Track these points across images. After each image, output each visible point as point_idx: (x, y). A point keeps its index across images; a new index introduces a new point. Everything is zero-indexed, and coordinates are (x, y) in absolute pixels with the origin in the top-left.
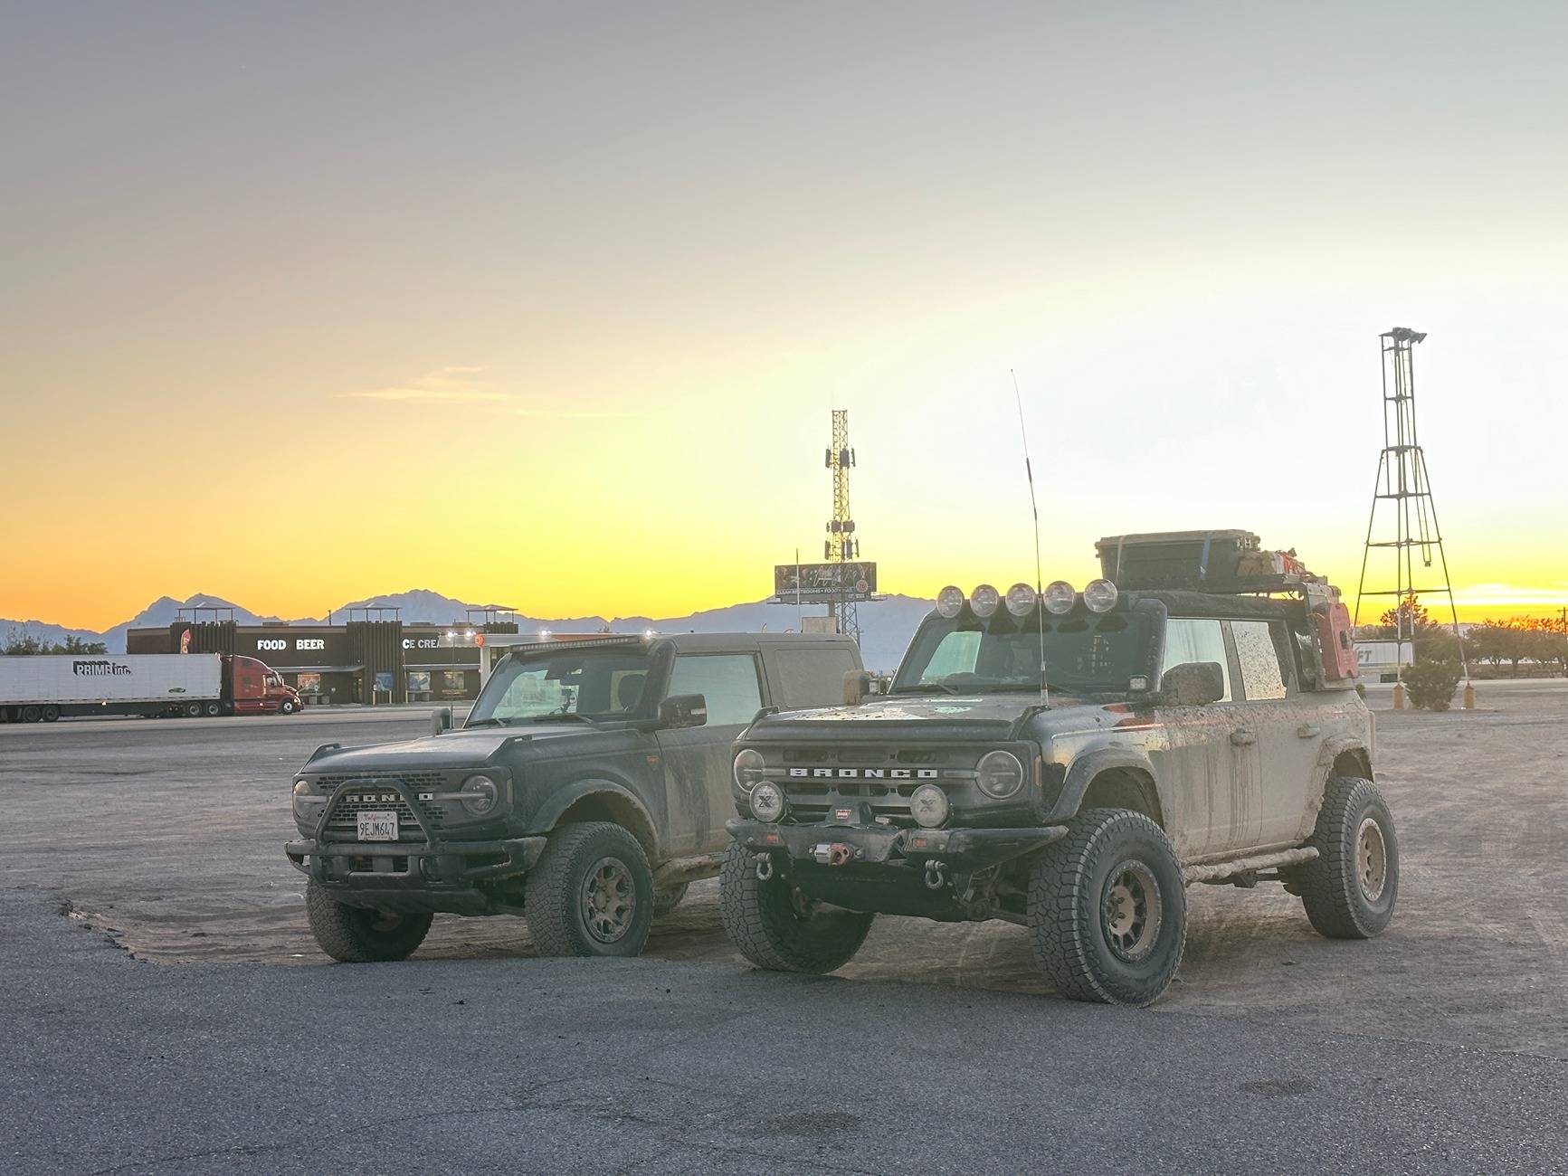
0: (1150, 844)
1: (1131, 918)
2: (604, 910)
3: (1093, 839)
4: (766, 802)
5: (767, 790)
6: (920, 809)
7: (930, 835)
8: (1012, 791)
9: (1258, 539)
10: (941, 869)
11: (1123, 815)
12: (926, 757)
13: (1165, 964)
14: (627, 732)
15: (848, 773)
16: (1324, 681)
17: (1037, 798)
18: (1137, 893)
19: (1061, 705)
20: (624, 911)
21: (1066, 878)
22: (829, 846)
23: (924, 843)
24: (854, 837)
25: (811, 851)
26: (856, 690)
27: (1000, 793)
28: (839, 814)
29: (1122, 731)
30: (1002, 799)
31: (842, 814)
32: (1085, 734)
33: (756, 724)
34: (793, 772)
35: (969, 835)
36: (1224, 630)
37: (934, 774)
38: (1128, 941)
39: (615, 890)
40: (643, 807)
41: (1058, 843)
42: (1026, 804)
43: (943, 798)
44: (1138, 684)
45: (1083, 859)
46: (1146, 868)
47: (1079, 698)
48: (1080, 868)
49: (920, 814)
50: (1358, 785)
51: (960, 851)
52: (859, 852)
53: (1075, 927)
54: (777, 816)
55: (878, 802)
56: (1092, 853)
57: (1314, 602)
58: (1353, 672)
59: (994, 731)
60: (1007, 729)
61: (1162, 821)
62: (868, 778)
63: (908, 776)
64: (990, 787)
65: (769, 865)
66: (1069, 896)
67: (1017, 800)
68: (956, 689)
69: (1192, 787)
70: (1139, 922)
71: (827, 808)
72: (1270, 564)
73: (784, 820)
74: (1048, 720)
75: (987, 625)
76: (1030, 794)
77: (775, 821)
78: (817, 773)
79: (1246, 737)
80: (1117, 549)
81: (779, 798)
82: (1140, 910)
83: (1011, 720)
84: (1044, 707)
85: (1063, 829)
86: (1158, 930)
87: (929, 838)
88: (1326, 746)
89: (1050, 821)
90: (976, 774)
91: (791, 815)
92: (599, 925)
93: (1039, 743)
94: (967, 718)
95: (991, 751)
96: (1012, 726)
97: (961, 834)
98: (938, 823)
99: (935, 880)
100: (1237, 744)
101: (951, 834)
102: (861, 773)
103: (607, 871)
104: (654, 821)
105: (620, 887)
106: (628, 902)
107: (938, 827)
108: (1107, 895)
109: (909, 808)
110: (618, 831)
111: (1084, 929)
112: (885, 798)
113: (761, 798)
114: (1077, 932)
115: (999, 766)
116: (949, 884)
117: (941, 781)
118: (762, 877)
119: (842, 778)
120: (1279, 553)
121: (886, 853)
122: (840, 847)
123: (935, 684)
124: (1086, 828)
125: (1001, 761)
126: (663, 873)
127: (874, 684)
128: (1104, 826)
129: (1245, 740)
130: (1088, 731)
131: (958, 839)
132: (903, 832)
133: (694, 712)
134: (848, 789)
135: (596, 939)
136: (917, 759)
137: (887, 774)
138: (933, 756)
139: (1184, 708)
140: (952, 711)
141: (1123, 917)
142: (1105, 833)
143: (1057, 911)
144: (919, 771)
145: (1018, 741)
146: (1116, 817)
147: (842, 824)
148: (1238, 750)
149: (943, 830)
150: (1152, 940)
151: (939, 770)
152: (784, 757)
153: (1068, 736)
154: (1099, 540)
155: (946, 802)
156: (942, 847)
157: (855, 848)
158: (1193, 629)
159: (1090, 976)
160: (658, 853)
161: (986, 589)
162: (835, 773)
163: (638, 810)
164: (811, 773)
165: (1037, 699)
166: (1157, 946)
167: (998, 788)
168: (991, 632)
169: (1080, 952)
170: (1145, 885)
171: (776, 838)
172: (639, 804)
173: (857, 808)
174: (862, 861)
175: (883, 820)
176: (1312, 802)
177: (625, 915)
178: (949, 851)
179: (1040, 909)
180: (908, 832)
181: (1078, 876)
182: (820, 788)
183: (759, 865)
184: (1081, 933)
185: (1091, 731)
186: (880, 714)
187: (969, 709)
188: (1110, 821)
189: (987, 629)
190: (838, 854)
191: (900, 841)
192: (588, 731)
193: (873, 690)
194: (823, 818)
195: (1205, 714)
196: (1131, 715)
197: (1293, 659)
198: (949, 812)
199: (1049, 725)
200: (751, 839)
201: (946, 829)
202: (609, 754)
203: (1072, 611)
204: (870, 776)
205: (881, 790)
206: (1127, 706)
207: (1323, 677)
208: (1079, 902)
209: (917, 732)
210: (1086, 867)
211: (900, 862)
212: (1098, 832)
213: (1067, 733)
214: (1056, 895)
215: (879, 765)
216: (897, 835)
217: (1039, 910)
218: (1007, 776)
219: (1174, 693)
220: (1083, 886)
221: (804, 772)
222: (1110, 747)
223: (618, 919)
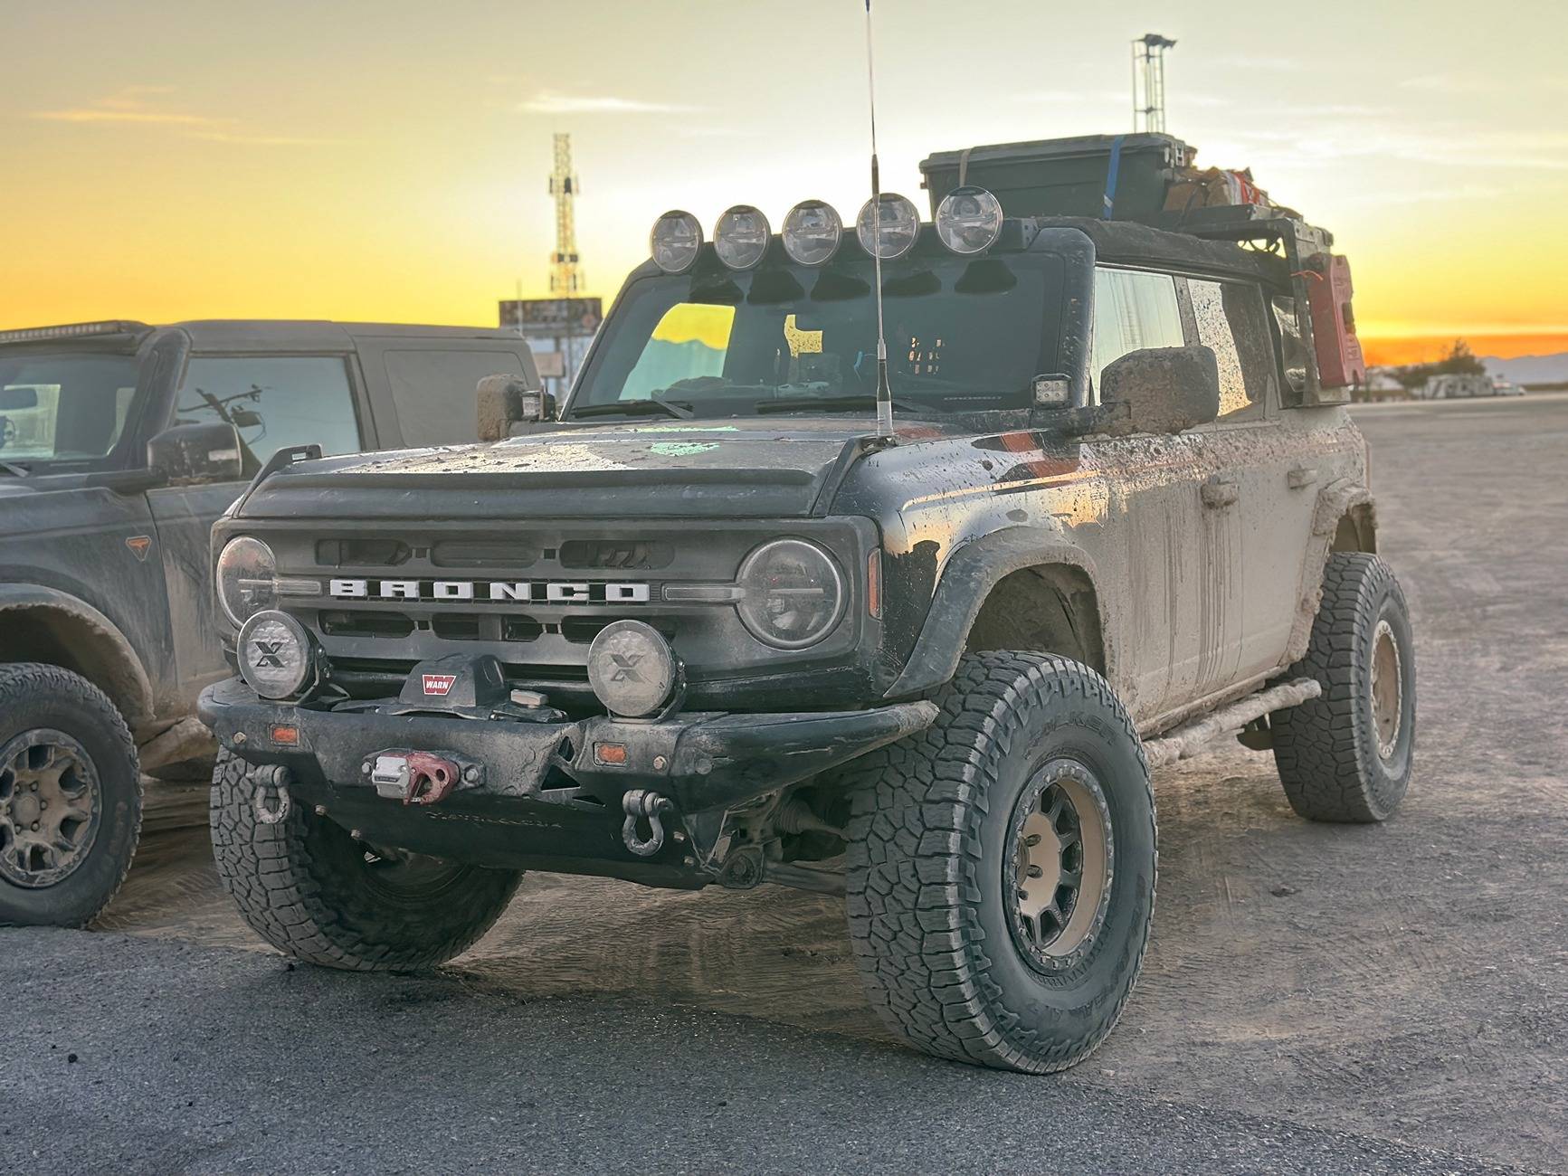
0: (1094, 724)
1: (1053, 875)
2: (35, 825)
3: (989, 724)
4: (272, 656)
5: (278, 631)
6: (610, 676)
7: (633, 733)
8: (816, 630)
9: (1192, 151)
10: (659, 811)
11: (1046, 667)
12: (623, 555)
13: (1121, 967)
14: (86, 493)
15: (453, 590)
16: (1318, 389)
17: (872, 645)
18: (1066, 824)
19: (920, 435)
20: (79, 823)
21: (932, 814)
22: (402, 761)
23: (620, 752)
24: (463, 738)
25: (365, 768)
26: (500, 411)
27: (789, 634)
28: (429, 684)
29: (1033, 488)
30: (796, 648)
31: (436, 684)
32: (963, 498)
33: (267, 481)
34: (337, 587)
35: (722, 736)
36: (1179, 293)
37: (641, 592)
38: (1049, 924)
39: (58, 787)
40: (114, 632)
41: (918, 740)
42: (847, 658)
43: (661, 652)
44: (1050, 391)
45: (968, 772)
46: (1087, 775)
47: (937, 421)
48: (963, 792)
49: (606, 683)
50: (1370, 565)
51: (702, 770)
52: (472, 774)
53: (953, 922)
54: (296, 685)
55: (519, 653)
56: (987, 757)
57: (1304, 252)
58: (1359, 373)
59: (780, 494)
60: (805, 491)
61: (1104, 666)
62: (498, 601)
63: (585, 597)
64: (769, 620)
65: (282, 792)
66: (938, 854)
67: (828, 649)
68: (689, 408)
69: (1145, 593)
70: (1068, 882)
71: (405, 666)
72: (1222, 190)
73: (314, 696)
74: (891, 466)
75: (745, 286)
76: (856, 637)
77: (291, 697)
78: (387, 589)
79: (1226, 491)
80: (959, 170)
81: (301, 648)
82: (1070, 858)
83: (812, 469)
84: (884, 438)
85: (926, 710)
86: (1108, 896)
87: (628, 739)
88: (1324, 500)
89: (899, 691)
90: (736, 593)
91: (330, 680)
92: (21, 855)
93: (874, 520)
94: (713, 466)
95: (766, 542)
96: (816, 485)
97: (706, 732)
98: (650, 707)
99: (643, 833)
100: (1211, 505)
101: (682, 734)
102: (482, 591)
103: (37, 755)
104: (138, 652)
105: (67, 781)
106: (85, 806)
107: (651, 716)
108: (1016, 842)
109: (586, 667)
110: (60, 679)
111: (973, 926)
112: (535, 645)
113: (262, 646)
114: (958, 933)
115: (785, 569)
116: (679, 837)
117: (656, 610)
118: (267, 817)
119: (441, 600)
120: (1231, 172)
121: (535, 775)
122: (427, 762)
123: (648, 398)
124: (973, 701)
125: (791, 561)
126: (168, 744)
127: (531, 401)
128: (1009, 694)
129: (1226, 496)
130: (971, 491)
131: (697, 745)
132: (570, 729)
133: (216, 456)
134: (454, 624)
135: (14, 884)
136: (604, 557)
137: (539, 592)
138: (640, 552)
139: (1128, 440)
140: (680, 452)
141: (1036, 874)
142: (1012, 712)
143: (914, 887)
144: (609, 587)
145: (829, 519)
146: (1033, 673)
147: (432, 708)
148: (1212, 515)
149: (661, 722)
150: (1097, 920)
151: (655, 585)
152: (317, 553)
153: (933, 503)
154: (927, 157)
155: (669, 659)
156: (659, 762)
157: (463, 765)
158: (1134, 287)
159: (981, 1023)
160: (151, 710)
161: (743, 215)
162: (426, 590)
163: (105, 637)
164: (374, 589)
165: (868, 425)
166: (1106, 930)
167: (784, 622)
168: (754, 299)
169: (963, 975)
170: (1080, 806)
171: (294, 733)
172: (105, 625)
173: (470, 672)
174: (480, 792)
175: (529, 699)
176: (1306, 600)
177: (80, 833)
178: (676, 770)
179: (875, 881)
180: (583, 729)
181: (959, 811)
182: (395, 623)
183: (261, 792)
184: (965, 935)
185: (979, 490)
186: (525, 460)
187: (715, 446)
188: (1020, 682)
189: (746, 293)
190: (422, 781)
191: (566, 749)
192: (21, 491)
193: (529, 411)
194: (394, 690)
195: (1162, 449)
196: (1037, 456)
197: (1273, 351)
198: (675, 682)
199: (896, 478)
200: (241, 736)
201: (669, 719)
202: (44, 535)
203: (911, 253)
204: (500, 597)
205: (525, 628)
206: (1036, 437)
207: (1317, 383)
208: (962, 868)
209: (604, 499)
210: (977, 789)
211: (566, 793)
212: (999, 707)
213: (931, 498)
214: (911, 851)
215: (524, 573)
216: (557, 735)
217: (871, 882)
218: (804, 596)
219: (1121, 410)
220: (969, 832)
221: (359, 588)
222: (1011, 523)
223: (62, 840)
